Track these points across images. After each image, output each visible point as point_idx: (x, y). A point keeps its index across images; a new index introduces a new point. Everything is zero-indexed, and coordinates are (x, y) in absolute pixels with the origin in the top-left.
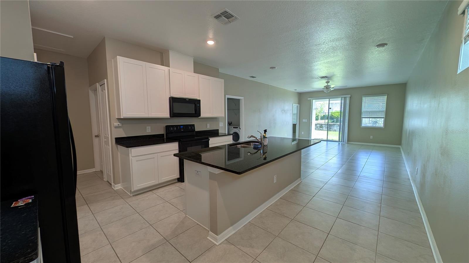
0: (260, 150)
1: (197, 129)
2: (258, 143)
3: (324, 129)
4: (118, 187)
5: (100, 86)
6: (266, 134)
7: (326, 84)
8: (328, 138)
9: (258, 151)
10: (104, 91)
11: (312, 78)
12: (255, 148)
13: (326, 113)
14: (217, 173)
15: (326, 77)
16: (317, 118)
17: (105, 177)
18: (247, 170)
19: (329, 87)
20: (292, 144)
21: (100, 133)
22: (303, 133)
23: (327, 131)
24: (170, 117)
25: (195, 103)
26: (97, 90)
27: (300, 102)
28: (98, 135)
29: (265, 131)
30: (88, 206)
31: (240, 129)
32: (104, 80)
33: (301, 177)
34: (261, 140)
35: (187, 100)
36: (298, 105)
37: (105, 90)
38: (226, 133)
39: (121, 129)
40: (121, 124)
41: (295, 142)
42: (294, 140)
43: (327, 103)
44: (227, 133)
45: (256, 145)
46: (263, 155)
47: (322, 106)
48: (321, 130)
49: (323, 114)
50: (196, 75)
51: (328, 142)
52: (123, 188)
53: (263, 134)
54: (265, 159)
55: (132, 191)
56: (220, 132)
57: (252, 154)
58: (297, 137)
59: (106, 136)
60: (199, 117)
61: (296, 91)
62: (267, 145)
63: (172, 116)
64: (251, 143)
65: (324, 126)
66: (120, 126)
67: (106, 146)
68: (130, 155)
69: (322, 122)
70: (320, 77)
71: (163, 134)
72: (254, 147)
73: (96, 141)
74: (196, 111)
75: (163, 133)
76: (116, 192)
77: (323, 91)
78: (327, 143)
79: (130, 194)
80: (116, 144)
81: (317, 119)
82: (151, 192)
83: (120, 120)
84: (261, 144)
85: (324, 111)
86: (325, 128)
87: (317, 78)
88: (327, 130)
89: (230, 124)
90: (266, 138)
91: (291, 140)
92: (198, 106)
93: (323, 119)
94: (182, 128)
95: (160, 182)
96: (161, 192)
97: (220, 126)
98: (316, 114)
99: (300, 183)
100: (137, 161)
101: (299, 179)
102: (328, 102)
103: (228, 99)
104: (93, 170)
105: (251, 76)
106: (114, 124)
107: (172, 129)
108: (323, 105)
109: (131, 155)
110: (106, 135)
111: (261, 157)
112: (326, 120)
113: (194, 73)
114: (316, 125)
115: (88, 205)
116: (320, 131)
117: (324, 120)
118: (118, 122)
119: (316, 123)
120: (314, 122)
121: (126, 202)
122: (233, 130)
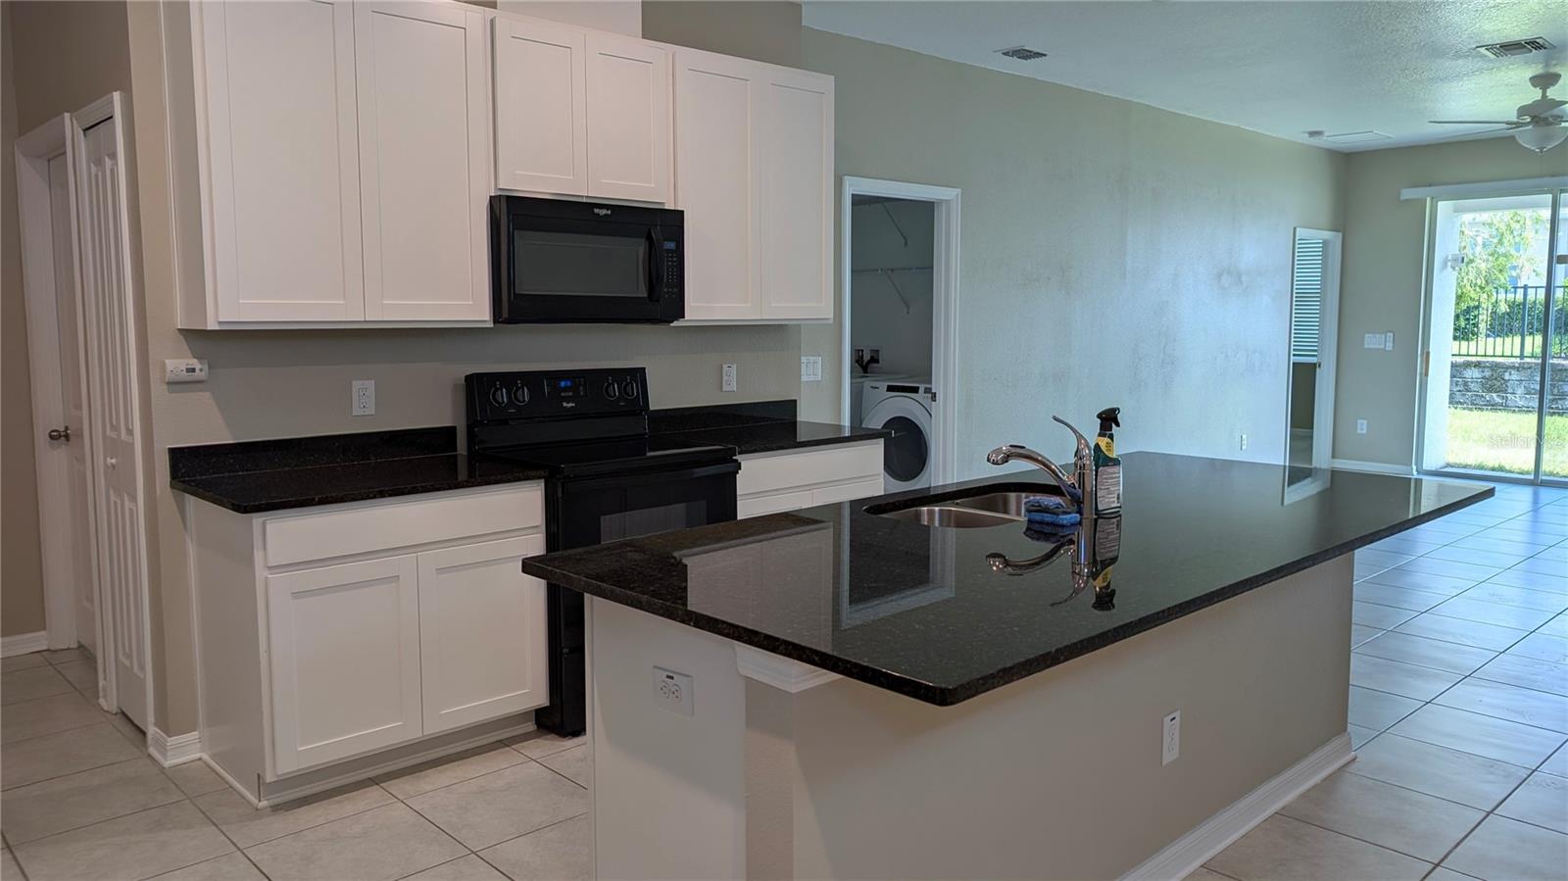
0: (1071, 542)
1: (661, 398)
2: (1057, 500)
3: (1518, 398)
4: (184, 750)
5: (85, 130)
6: (1111, 437)
7: (1535, 94)
8: (1545, 467)
9: (1054, 552)
10: (108, 162)
11: (1437, 51)
12: (1036, 530)
13: (1531, 292)
14: (793, 690)
15: (1534, 44)
16: (1463, 324)
17: (105, 690)
18: (993, 676)
19: (1556, 111)
20: (1286, 502)
21: (81, 419)
22: (1362, 427)
23: (1534, 417)
24: (494, 323)
25: (649, 233)
26: (65, 153)
27: (1343, 217)
28: (67, 428)
29: (1109, 420)
30: (15, 859)
31: (934, 397)
32: (109, 96)
33: (1350, 728)
34: (1081, 476)
35: (603, 212)
36: (1327, 235)
37: (113, 156)
38: (840, 427)
39: (204, 398)
40: (206, 367)
41: (1307, 489)
42: (1296, 475)
43: (1537, 221)
44: (846, 422)
45: (1046, 510)
46: (1094, 576)
47: (1500, 242)
48: (1493, 407)
49: (1511, 297)
50: (660, 52)
51: (1546, 494)
52: (213, 757)
53: (1092, 436)
54: (1105, 600)
55: (268, 780)
56: (803, 416)
57: (1021, 567)
58: (1322, 456)
59: (114, 435)
60: (675, 324)
61: (1315, 141)
62: (1117, 515)
63: (505, 315)
64: (1012, 496)
65: (1513, 376)
66: (198, 375)
67: (113, 498)
68: (258, 555)
69: (1505, 348)
70: (1489, 48)
71: (450, 432)
72: (1029, 521)
73: (53, 463)
74: (653, 282)
75: (449, 424)
76: (171, 778)
77: (1513, 138)
78: (1536, 500)
79: (253, 799)
80: (172, 486)
81: (1463, 333)
82: (374, 793)
83: (198, 338)
84: (1078, 502)
85: (1519, 277)
86: (1520, 391)
87: (1473, 53)
88: (1536, 404)
89: (865, 364)
90: (1116, 462)
91: (1278, 479)
92: (668, 251)
93: (1511, 331)
94: (565, 389)
95: (434, 728)
96: (437, 790)
97: (804, 378)
98: (1459, 298)
99: (1341, 769)
100: (296, 595)
101: (1337, 742)
102: (1546, 214)
103: (859, 201)
104: (36, 641)
105: (1014, 45)
106: (163, 366)
107: (503, 396)
108: (1508, 237)
109: (266, 557)
110: (115, 428)
111: (1077, 591)
112: (1528, 340)
113: (643, 37)
114: (1457, 369)
115: (18, 855)
116: (1488, 416)
117: (1518, 339)
118: (190, 355)
119: (1460, 360)
120: (1443, 349)
121: (234, 849)
122: (888, 407)
